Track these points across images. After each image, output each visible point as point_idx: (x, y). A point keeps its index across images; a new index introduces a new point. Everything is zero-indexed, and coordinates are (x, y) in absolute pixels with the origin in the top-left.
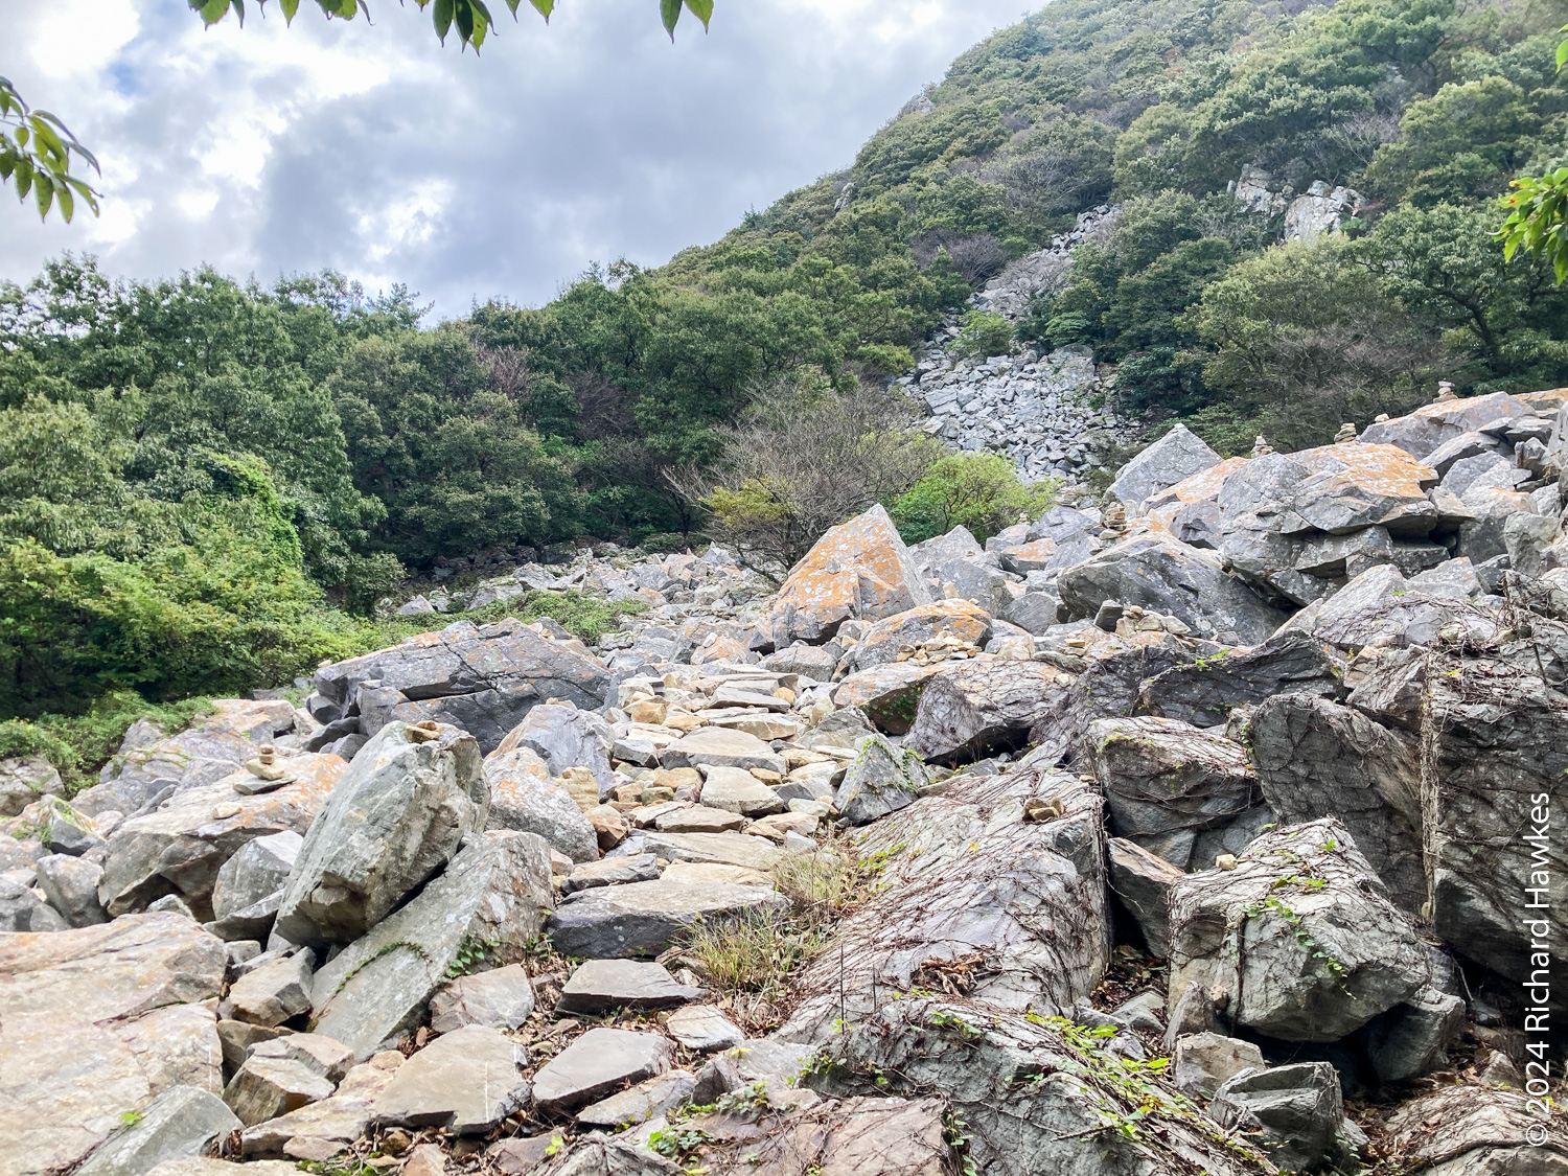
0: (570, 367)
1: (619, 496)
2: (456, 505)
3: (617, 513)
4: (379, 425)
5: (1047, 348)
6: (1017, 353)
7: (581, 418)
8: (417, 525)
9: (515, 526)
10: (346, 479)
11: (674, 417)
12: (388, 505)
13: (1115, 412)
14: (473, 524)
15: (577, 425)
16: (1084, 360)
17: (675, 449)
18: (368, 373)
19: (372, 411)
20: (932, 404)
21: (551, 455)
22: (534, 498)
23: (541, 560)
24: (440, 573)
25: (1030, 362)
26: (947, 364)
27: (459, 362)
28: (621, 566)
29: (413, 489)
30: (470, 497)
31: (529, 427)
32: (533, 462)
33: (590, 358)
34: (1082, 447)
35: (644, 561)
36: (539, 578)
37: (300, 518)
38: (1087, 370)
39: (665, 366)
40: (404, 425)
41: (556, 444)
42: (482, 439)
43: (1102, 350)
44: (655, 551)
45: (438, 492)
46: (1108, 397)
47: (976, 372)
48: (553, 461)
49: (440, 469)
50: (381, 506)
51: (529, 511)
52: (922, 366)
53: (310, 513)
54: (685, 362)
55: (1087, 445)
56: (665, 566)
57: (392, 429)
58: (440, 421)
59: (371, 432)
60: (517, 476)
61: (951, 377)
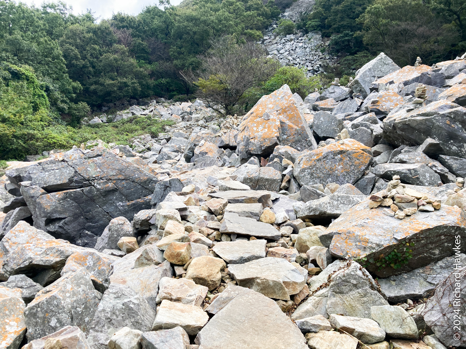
0: (147, 36)
1: (165, 82)
2: (108, 85)
3: (164, 88)
4: (79, 56)
5: (306, 32)
6: (296, 34)
7: (151, 54)
8: (95, 92)
9: (129, 92)
10: (66, 75)
11: (183, 54)
12: (83, 85)
13: (329, 54)
14: (114, 92)
15: (150, 57)
16: (319, 36)
17: (183, 65)
18: (74, 37)
19: (76, 51)
20: (269, 51)
21: (141, 67)
22: (135, 83)
23: (138, 104)
24: (104, 108)
25: (300, 37)
26: (273, 37)
27: (107, 34)
28: (166, 107)
29: (93, 79)
30: (113, 82)
31: (133, 57)
32: (134, 70)
33: (154, 33)
34: (318, 66)
35: (174, 105)
36: (138, 111)
37: (47, 90)
38: (319, 40)
39: (179, 36)
40: (88, 56)
41: (143, 63)
42: (116, 61)
43: (324, 33)
44: (178, 101)
45: (101, 80)
46: (326, 49)
47: (283, 40)
48: (141, 69)
49: (102, 72)
50: (80, 85)
51: (134, 87)
52: (265, 38)
53: (51, 88)
54: (186, 34)
55: (320, 65)
56: (181, 107)
57: (84, 58)
58: (101, 55)
59: (77, 59)
60: (129, 75)
61: (275, 41)
